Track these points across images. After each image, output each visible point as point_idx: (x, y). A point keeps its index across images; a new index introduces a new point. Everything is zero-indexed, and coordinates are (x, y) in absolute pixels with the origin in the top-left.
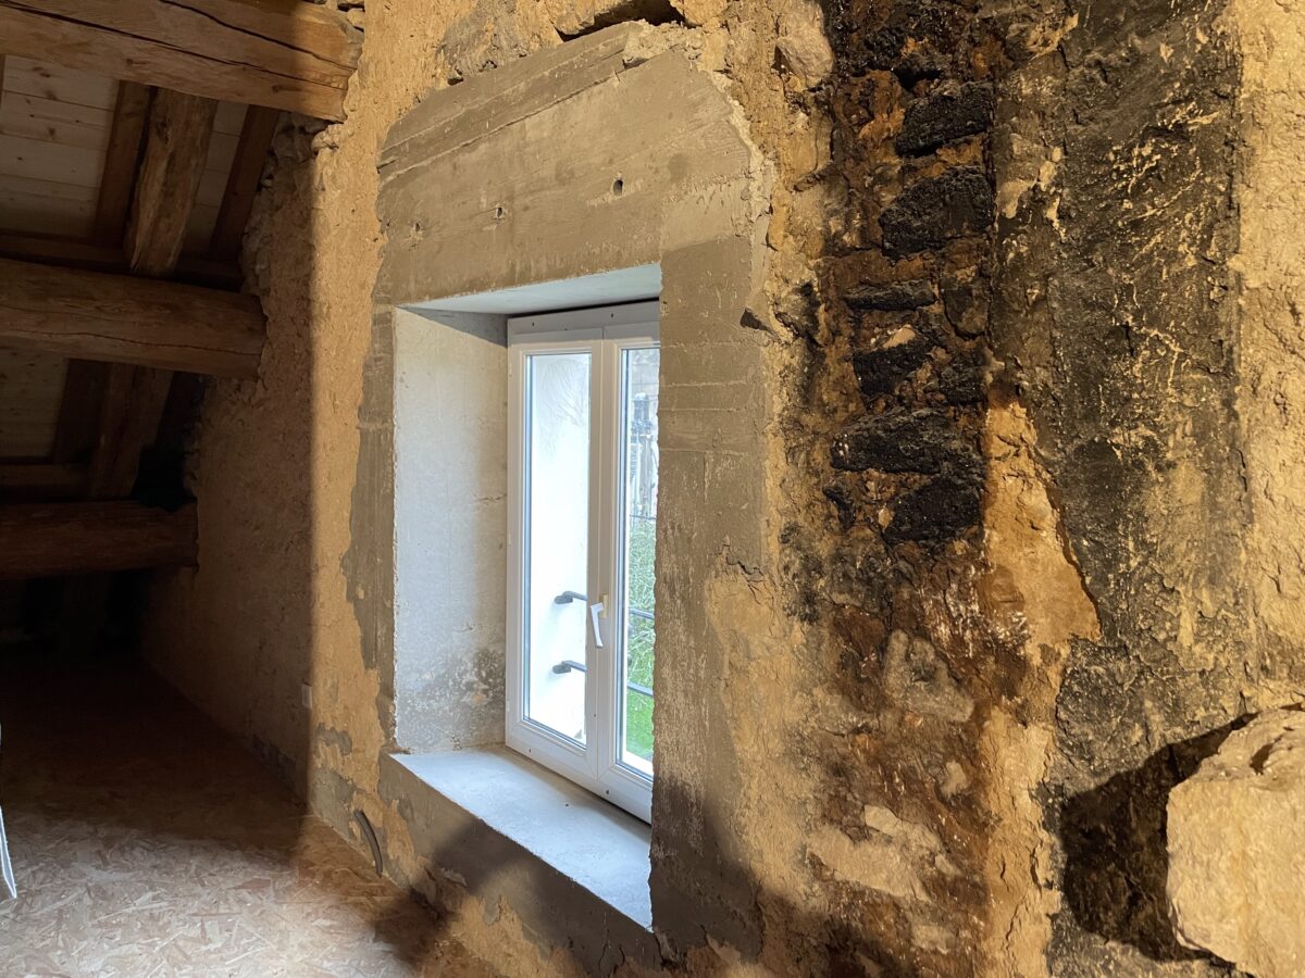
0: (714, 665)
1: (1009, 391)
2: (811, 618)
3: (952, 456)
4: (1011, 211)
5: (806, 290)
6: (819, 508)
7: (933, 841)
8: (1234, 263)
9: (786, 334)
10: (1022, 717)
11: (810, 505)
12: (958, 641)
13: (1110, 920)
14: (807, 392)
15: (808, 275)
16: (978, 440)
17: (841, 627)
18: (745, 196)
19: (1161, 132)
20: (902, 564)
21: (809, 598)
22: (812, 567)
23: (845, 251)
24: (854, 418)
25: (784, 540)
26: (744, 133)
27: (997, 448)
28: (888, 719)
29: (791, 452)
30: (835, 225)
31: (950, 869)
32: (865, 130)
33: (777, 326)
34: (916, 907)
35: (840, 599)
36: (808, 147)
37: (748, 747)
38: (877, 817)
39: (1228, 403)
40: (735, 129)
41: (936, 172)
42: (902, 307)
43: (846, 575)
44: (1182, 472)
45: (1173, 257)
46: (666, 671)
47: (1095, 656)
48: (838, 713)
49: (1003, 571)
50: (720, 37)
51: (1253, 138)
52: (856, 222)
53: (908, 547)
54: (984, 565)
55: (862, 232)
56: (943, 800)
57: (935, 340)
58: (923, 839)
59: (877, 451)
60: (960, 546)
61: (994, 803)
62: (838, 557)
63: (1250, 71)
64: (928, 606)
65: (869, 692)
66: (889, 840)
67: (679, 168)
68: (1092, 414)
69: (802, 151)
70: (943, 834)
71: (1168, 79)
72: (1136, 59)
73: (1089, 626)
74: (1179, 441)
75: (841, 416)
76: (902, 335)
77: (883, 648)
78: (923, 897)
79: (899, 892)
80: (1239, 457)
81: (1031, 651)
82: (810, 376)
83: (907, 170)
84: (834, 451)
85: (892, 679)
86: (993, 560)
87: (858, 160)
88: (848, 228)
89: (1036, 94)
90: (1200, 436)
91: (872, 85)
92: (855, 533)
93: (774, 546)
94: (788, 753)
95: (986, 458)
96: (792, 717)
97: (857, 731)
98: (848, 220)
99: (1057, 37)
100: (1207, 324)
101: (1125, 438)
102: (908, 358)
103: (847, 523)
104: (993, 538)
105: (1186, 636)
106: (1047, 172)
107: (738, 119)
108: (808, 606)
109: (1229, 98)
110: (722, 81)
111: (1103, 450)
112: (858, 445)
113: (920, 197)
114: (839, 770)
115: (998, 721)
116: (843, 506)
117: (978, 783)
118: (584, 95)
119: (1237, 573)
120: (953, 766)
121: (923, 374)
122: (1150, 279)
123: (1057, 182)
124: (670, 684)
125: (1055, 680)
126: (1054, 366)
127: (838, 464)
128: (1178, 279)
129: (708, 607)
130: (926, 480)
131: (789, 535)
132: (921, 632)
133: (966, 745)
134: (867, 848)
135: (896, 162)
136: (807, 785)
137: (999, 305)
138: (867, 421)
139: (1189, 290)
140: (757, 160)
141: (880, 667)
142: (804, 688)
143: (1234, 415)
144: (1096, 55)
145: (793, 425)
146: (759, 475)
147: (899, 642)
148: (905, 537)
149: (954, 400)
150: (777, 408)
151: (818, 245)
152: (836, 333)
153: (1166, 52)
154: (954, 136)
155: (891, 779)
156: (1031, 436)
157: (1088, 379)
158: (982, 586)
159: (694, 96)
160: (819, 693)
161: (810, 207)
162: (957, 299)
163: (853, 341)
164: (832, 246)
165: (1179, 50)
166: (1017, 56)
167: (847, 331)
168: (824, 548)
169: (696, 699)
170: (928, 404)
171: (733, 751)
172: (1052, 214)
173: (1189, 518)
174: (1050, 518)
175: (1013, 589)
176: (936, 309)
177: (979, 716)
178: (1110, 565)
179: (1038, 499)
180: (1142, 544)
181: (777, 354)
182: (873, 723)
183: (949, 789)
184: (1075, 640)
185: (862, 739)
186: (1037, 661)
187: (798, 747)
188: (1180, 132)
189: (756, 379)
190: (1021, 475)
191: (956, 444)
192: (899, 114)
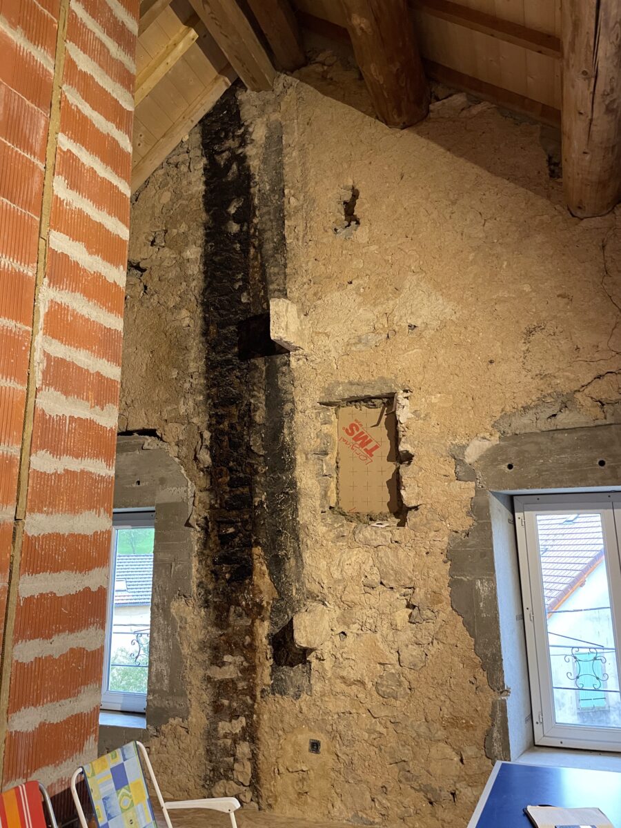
0: (174, 628)
1: (257, 543)
2: (207, 607)
3: (245, 559)
4: (256, 504)
5: (205, 518)
6: (209, 576)
7: (242, 659)
8: (298, 519)
9: (198, 529)
10: (263, 620)
11: (206, 576)
12: (247, 605)
13: (283, 661)
14: (205, 545)
15: (206, 514)
16: (251, 555)
17: (217, 607)
18: (186, 491)
19: (284, 493)
20: (233, 588)
21: (206, 601)
22: (207, 592)
23: (216, 508)
24: (218, 551)
25: (198, 586)
26: (185, 475)
27: (255, 557)
28: (230, 630)
29: (200, 561)
30: (213, 502)
31: (245, 664)
32: (220, 480)
33: (197, 527)
34: (238, 679)
35: (215, 600)
36: (204, 482)
37: (186, 650)
38: (227, 658)
39: (298, 545)
40: (183, 474)
41: (238, 492)
42: (231, 523)
43: (217, 593)
44: (292, 559)
45: (288, 517)
46: (155, 635)
47: (277, 602)
48: (215, 632)
49: (257, 586)
50: (176, 448)
51: (300, 496)
52: (218, 501)
53: (235, 583)
54: (253, 585)
55: (220, 504)
56: (245, 647)
57: (240, 532)
58: (239, 659)
59: (225, 559)
60: (247, 581)
61: (257, 643)
62: (215, 589)
63: (298, 484)
64: (240, 598)
65: (225, 624)
66: (230, 663)
67: (162, 481)
68: (274, 549)
69: (202, 482)
70: (245, 656)
71: (285, 483)
72: (279, 478)
73: (276, 595)
74: (290, 554)
75: (215, 551)
76: (231, 530)
77: (228, 611)
78: (240, 675)
79: (234, 676)
80: (301, 556)
81: (264, 603)
82: (206, 540)
83: (230, 491)
84: (213, 560)
85: (231, 619)
86: (255, 583)
87: (218, 487)
88: (216, 503)
89: (260, 481)
90: (294, 552)
91: (222, 470)
92: (219, 581)
93: (195, 589)
94: (200, 649)
95: (253, 559)
96: (201, 637)
97: (221, 635)
98: (216, 501)
99: (264, 470)
100: (294, 530)
101: (282, 553)
102: (233, 535)
103: (217, 579)
104: (255, 578)
105: (294, 594)
106: (263, 497)
107: (183, 471)
108: (206, 604)
109: (296, 488)
110: (177, 459)
111: (277, 556)
112: (220, 558)
113: (236, 497)
114: (216, 648)
115: (258, 622)
116: (216, 574)
117: (253, 640)
118: (125, 454)
119: (302, 579)
120: (247, 637)
121: (237, 540)
122: (284, 520)
123: (266, 499)
124: (156, 639)
125: (269, 609)
126: (267, 538)
127: (214, 563)
128: (289, 521)
129: (172, 610)
130: (238, 566)
131: (200, 585)
132: (239, 605)
133: (250, 631)
134: (225, 668)
135: (228, 489)
136: (205, 656)
137: (254, 525)
138: (223, 552)
139: (291, 523)
140: (190, 483)
141: (228, 616)
142: (205, 628)
143: (299, 548)
144: (272, 475)
145: (201, 554)
146: (190, 568)
147: (232, 609)
148: (233, 581)
149: (245, 545)
150: (196, 549)
151: (208, 506)
152: (213, 529)
153: (284, 478)
154: (243, 485)
155: (231, 645)
156: (262, 554)
157: (273, 541)
158: (253, 590)
159: (168, 462)
160: (209, 628)
161: (205, 496)
162: (245, 522)
163: (218, 531)
164: (212, 507)
165: (287, 478)
166: (256, 472)
167: (216, 528)
168: (211, 587)
169: (167, 641)
170: (238, 547)
171: (181, 653)
172: (265, 506)
173: (293, 569)
174: (267, 572)
175: (260, 590)
176: (240, 524)
177: (253, 623)
178: (279, 581)
179: (264, 568)
180: (285, 575)
181: (195, 535)
182: (226, 632)
183: (246, 643)
184: (273, 599)
185: (223, 638)
186: (266, 606)
187: (203, 646)
188: (287, 493)
189: (190, 541)
190: (261, 563)
191: (246, 556)
192: (229, 478)
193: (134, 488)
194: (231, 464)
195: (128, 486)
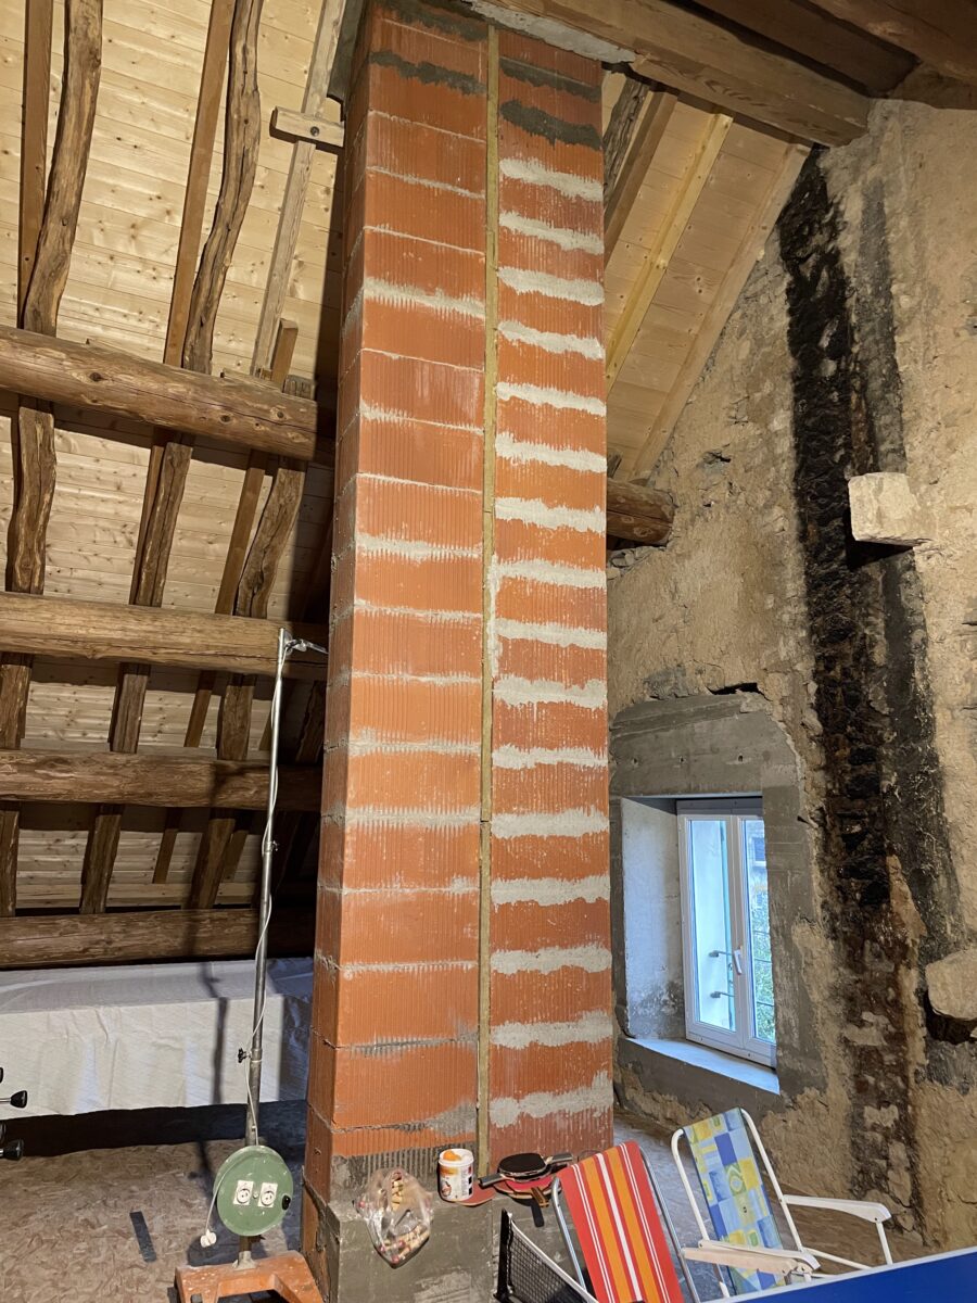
0: (798, 963)
1: (892, 852)
2: (835, 938)
3: (877, 873)
4: (885, 791)
5: (821, 809)
6: (834, 894)
7: (887, 1021)
8: (944, 814)
9: (816, 825)
10: (909, 967)
11: (831, 893)
12: (886, 940)
13: (941, 1033)
14: (825, 847)
15: (821, 804)
16: (885, 867)
17: (847, 941)
18: (795, 771)
19: (921, 773)
20: (866, 915)
21: (834, 930)
22: (834, 917)
23: (834, 796)
24: (844, 859)
25: (822, 907)
26: (792, 748)
27: (892, 870)
28: (867, 974)
29: (822, 871)
30: (830, 786)
31: (891, 1029)
32: (837, 754)
33: (812, 822)
34: (884, 1049)
35: (845, 929)
36: (819, 758)
37: (815, 997)
38: (867, 1016)
39: (949, 856)
40: (788, 746)
41: (862, 772)
42: (856, 818)
43: (847, 920)
44: (941, 878)
45: (930, 811)
46: (777, 969)
47: (927, 942)
48: (849, 976)
49: (898, 914)
50: (780, 708)
51: (945, 778)
52: (837, 785)
53: (868, 908)
54: (891, 912)
55: (840, 790)
56: (887, 1002)
57: (868, 831)
58: (883, 1020)
59: (853, 871)
60: (884, 906)
61: (904, 1001)
62: (843, 913)
63: (941, 759)
64: (876, 929)
65: (859, 965)
66: (872, 1024)
67: (767, 756)
68: (915, 859)
69: (815, 756)
70: (889, 1017)
71: (922, 757)
72: (914, 750)
73: (926, 934)
74: (939, 869)
75: (839, 858)
76: (857, 828)
77: (862, 948)
78: (885, 1044)
79: (877, 1044)
80: (954, 873)
81: (909, 942)
82: (826, 842)
83: (853, 770)
84: (838, 871)
85: (867, 960)
86: (895, 910)
87: (836, 764)
88: (834, 788)
89: (887, 755)
90: (944, 866)
91: (837, 739)
92: (849, 903)
93: (819, 910)
94: (831, 996)
95: (888, 874)
96: (832, 980)
97: (857, 982)
98: (834, 784)
99: (891, 738)
100: (941, 832)
101: (926, 867)
102: (861, 836)
103: (846, 899)
104: (894, 902)
105: (949, 932)
106: (894, 780)
107: (790, 742)
108: (834, 934)
109: (937, 766)
110: (781, 725)
111: (920, 871)
112: (846, 869)
113: (858, 780)
114: (851, 999)
115: (902, 969)
116: (843, 893)
117: (899, 994)
118: (723, 719)
119: (958, 909)
120: (890, 990)
121: (866, 843)
122: (925, 816)
123: (896, 783)
124: (779, 974)
125: (917, 951)
126: (902, 843)
127: (839, 876)
128: (932, 818)
129: (794, 938)
130: (871, 882)
131: (824, 905)
132: (875, 940)
133: (893, 981)
134: (866, 1030)
135: (849, 766)
136: (839, 1009)
137: (886, 822)
138: (849, 860)
139: (935, 822)
140: (798, 759)
141: (862, 955)
142: (835, 968)
143: (951, 861)
144: (902, 746)
145: (821, 861)
146: (810, 881)
147: (867, 945)
148: (866, 903)
149: (877, 853)
150: (815, 854)
151: (824, 793)
152: (834, 826)
153: (920, 749)
154: (866, 761)
155: (869, 999)
156: (900, 866)
157: (913, 848)
158: (892, 919)
159: (772, 730)
160: (841, 969)
161: (819, 776)
162: (873, 816)
163: (841, 829)
164: (829, 794)
165: (923, 749)
166: (881, 741)
167: (838, 826)
168: (838, 910)
169: (792, 981)
170: (869, 854)
171: (809, 999)
172: (896, 793)
173: (945, 893)
174: (910, 894)
175: (901, 921)
176: (867, 820)
177: (897, 969)
178: (926, 910)
179: (906, 888)
180: (934, 902)
181: (813, 833)
182: (861, 977)
183: (890, 998)
184: (921, 937)
185: (859, 985)
186: (911, 945)
187: (835, 993)
188: (926, 773)
189: (806, 841)
190: (899, 880)
191: (878, 869)
192: (848, 750)
193: (735, 766)
194: (849, 729)
195: (731, 763)
